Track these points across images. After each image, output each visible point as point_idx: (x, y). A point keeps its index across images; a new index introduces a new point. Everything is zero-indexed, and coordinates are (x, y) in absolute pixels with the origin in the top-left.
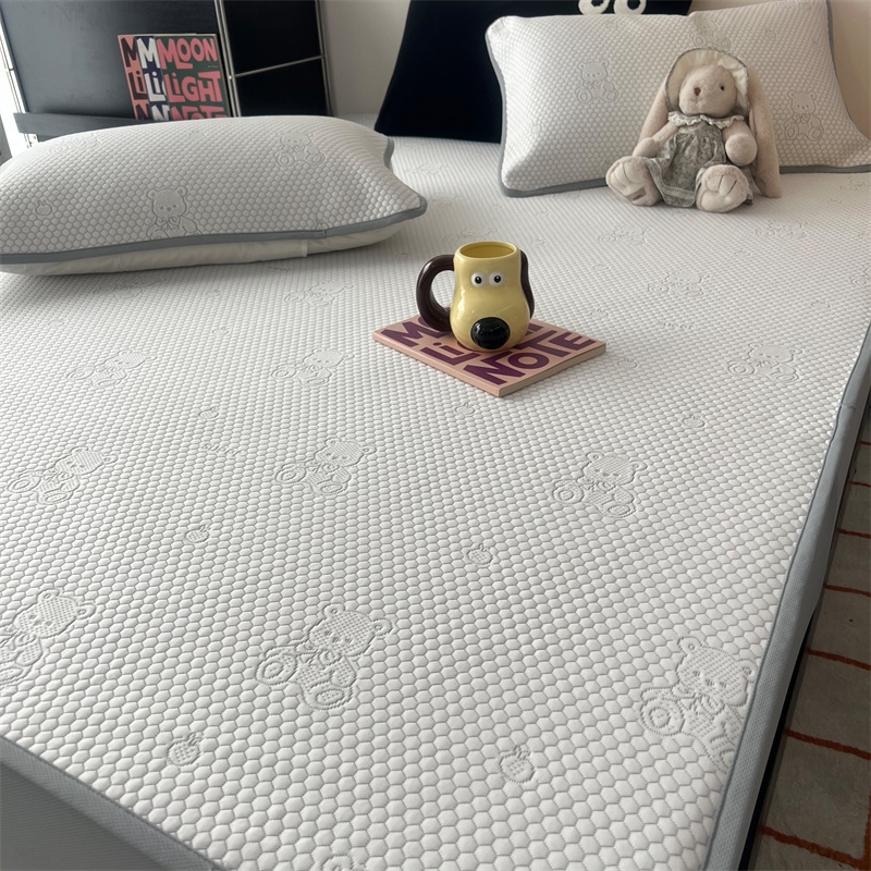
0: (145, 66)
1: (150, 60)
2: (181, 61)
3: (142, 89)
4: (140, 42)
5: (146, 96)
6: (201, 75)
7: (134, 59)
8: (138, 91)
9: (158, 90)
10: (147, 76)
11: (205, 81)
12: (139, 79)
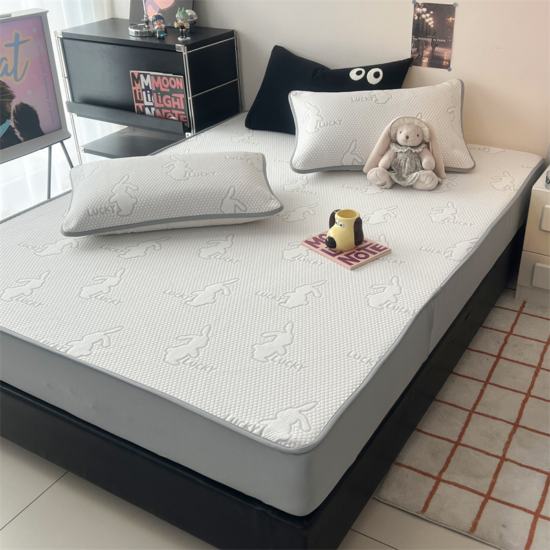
0: (143, 88)
1: (147, 85)
2: (163, 87)
3: (140, 98)
4: (142, 76)
5: (143, 102)
6: (173, 95)
7: (138, 83)
8: (138, 99)
9: (150, 100)
10: (144, 92)
11: (176, 99)
12: (139, 93)
